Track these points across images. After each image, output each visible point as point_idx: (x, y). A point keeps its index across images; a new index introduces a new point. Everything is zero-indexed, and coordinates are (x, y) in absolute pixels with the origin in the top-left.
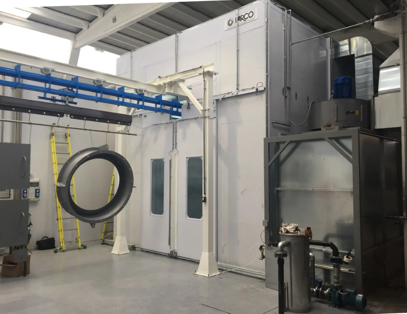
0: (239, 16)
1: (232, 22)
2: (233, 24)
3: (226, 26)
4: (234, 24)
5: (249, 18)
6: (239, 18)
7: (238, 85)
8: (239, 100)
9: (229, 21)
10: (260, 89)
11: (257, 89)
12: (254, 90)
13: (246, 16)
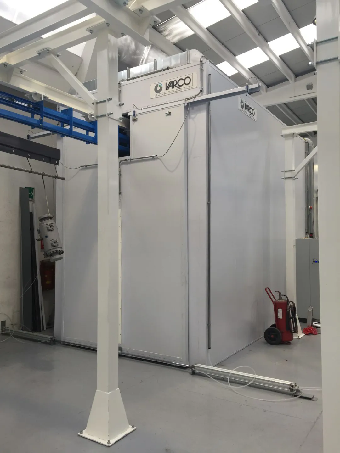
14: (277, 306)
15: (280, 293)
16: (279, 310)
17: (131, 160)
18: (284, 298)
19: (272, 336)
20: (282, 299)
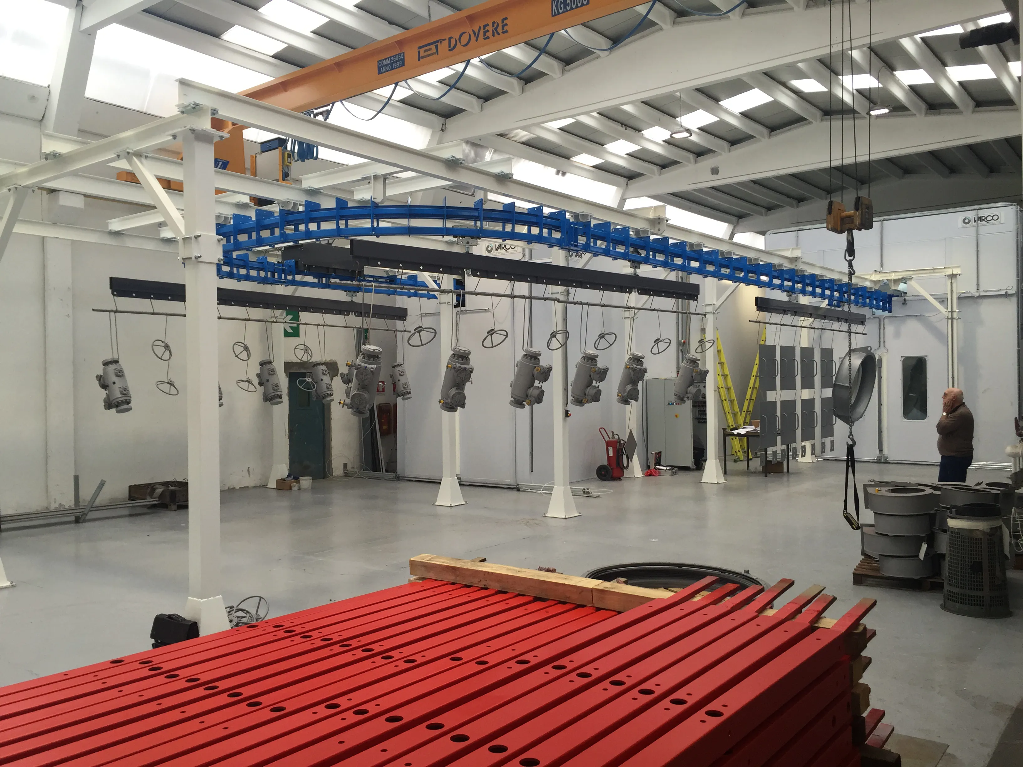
0: (979, 216)
1: (969, 221)
2: (970, 224)
3: (961, 224)
4: (972, 223)
5: (992, 221)
6: (980, 219)
7: (978, 285)
8: (980, 301)
9: (965, 219)
10: (1010, 292)
11: (1006, 292)
12: (1003, 293)
13: (989, 218)
14: (608, 444)
15: (613, 432)
16: (609, 448)
17: (466, 311)
18: (616, 437)
19: (603, 473)
20: (614, 438)
